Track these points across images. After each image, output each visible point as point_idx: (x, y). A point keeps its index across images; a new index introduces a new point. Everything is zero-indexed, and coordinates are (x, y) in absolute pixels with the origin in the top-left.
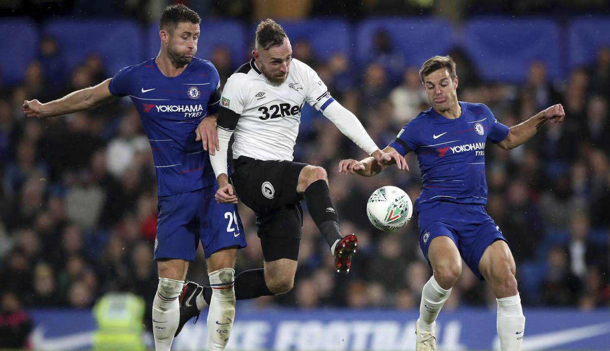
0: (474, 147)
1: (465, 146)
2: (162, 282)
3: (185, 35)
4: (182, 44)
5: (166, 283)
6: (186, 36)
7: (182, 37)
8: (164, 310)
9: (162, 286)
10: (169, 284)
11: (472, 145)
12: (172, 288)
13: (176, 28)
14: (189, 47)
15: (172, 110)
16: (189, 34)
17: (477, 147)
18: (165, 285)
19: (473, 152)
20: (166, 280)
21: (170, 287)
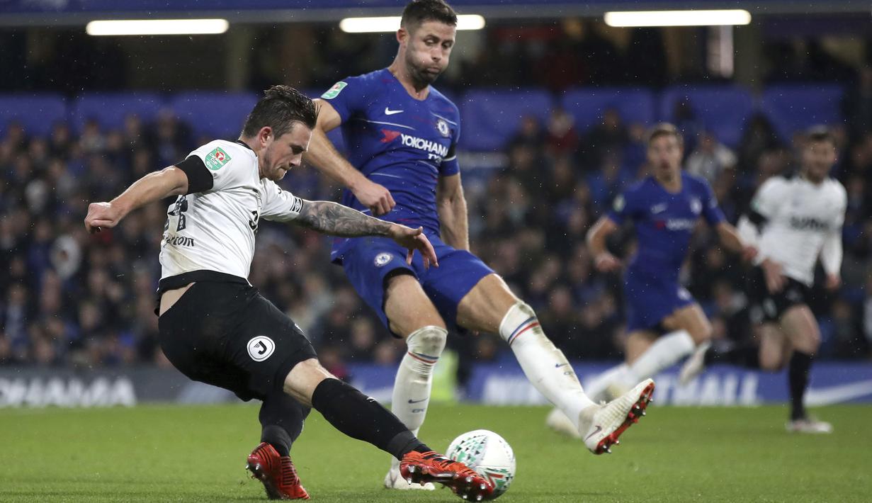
3: (430, 39)
4: (425, 50)
6: (431, 41)
7: (425, 41)
13: (419, 27)
14: (435, 56)
15: (417, 146)
16: (436, 40)
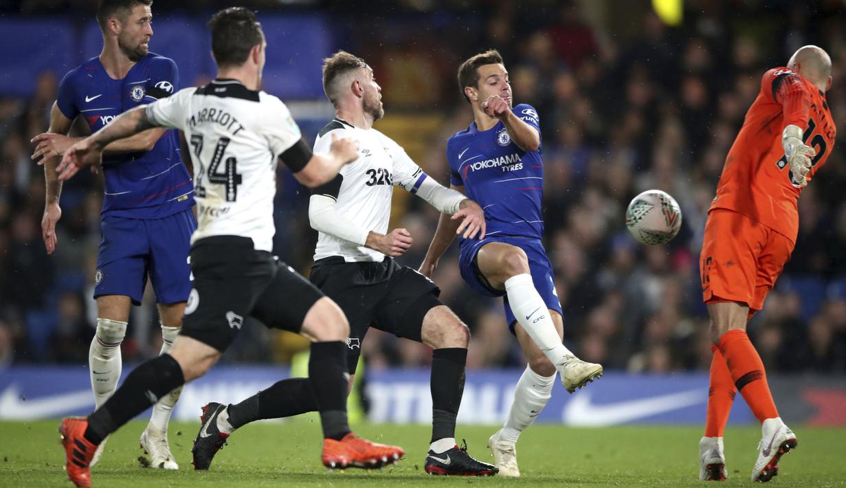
0: (498, 162)
1: (487, 162)
2: (102, 324)
5: (107, 325)
8: (106, 358)
9: (102, 329)
10: (111, 326)
11: (496, 161)
12: (114, 332)
17: (501, 162)
18: (106, 328)
19: (499, 168)
20: (108, 321)
21: (113, 329)
